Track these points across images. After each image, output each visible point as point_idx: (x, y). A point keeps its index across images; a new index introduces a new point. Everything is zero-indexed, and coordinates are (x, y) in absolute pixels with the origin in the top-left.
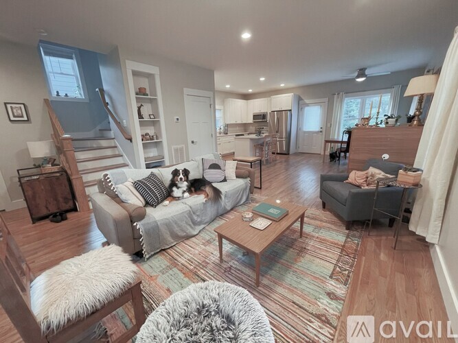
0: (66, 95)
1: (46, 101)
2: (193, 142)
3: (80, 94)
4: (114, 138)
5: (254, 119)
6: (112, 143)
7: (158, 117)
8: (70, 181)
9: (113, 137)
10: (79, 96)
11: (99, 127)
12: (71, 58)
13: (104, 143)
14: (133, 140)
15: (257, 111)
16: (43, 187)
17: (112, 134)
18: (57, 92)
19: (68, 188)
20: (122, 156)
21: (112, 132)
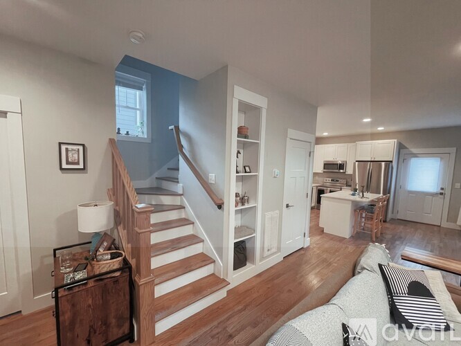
0: (127, 133)
1: (112, 141)
2: (287, 206)
3: (143, 132)
4: (182, 195)
5: (324, 169)
6: (177, 201)
7: (257, 170)
8: (132, 285)
9: (181, 192)
10: (140, 135)
11: (156, 175)
12: (141, 89)
13: (166, 200)
14: (225, 206)
15: (331, 158)
16: (90, 302)
17: (179, 188)
18: (119, 129)
19: (128, 297)
20: (193, 223)
21: (180, 185)
